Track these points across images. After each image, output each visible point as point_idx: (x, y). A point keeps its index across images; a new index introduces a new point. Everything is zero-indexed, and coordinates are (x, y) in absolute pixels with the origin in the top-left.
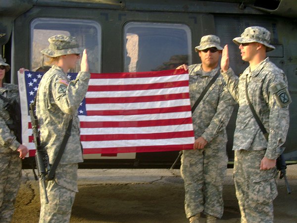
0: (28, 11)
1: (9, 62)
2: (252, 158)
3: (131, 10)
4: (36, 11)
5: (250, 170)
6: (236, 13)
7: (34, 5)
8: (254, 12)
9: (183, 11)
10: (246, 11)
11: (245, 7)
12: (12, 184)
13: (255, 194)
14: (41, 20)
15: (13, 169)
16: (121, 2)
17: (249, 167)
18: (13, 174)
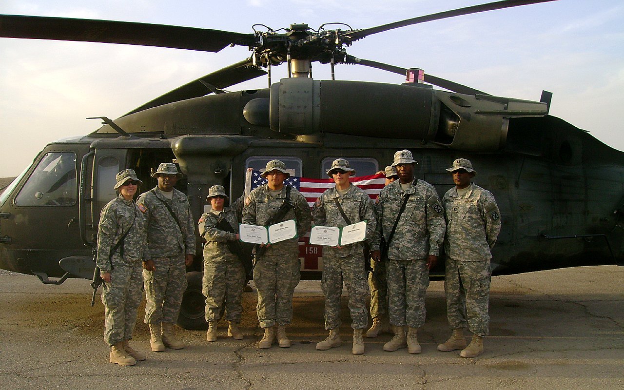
0: (244, 151)
1: (227, 192)
2: (356, 261)
3: (328, 148)
4: (250, 151)
5: (356, 270)
6: (418, 148)
7: (249, 147)
8: (434, 147)
9: (372, 147)
10: (427, 146)
11: (426, 143)
12: (232, 289)
13: (362, 288)
14: (254, 158)
15: (230, 277)
16: (320, 142)
17: (355, 267)
18: (231, 280)
